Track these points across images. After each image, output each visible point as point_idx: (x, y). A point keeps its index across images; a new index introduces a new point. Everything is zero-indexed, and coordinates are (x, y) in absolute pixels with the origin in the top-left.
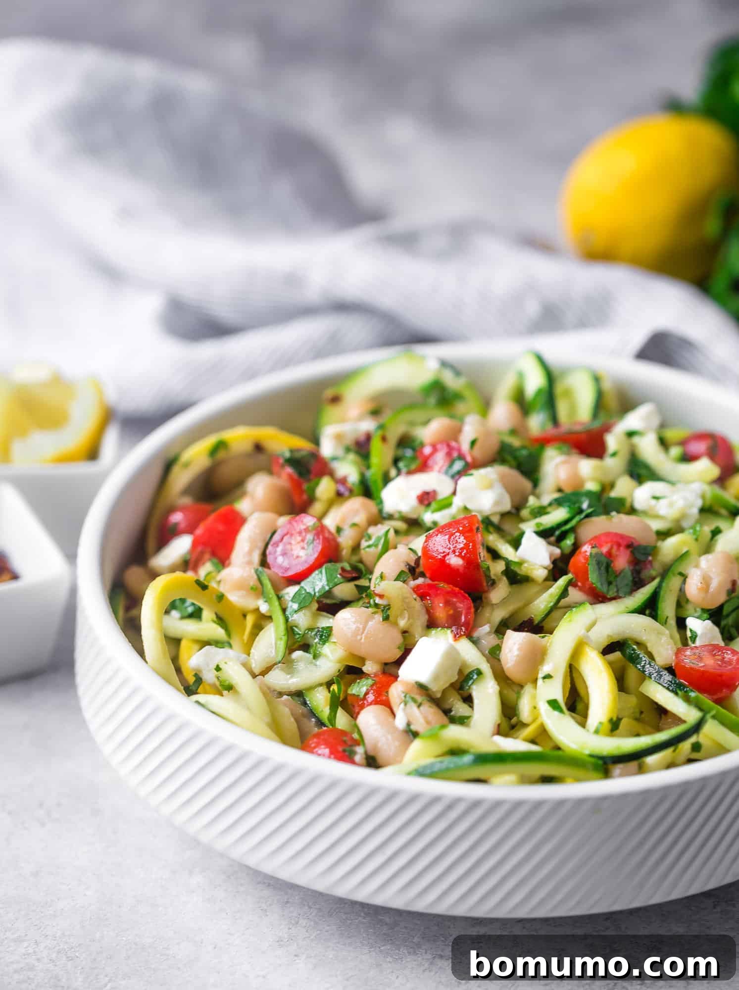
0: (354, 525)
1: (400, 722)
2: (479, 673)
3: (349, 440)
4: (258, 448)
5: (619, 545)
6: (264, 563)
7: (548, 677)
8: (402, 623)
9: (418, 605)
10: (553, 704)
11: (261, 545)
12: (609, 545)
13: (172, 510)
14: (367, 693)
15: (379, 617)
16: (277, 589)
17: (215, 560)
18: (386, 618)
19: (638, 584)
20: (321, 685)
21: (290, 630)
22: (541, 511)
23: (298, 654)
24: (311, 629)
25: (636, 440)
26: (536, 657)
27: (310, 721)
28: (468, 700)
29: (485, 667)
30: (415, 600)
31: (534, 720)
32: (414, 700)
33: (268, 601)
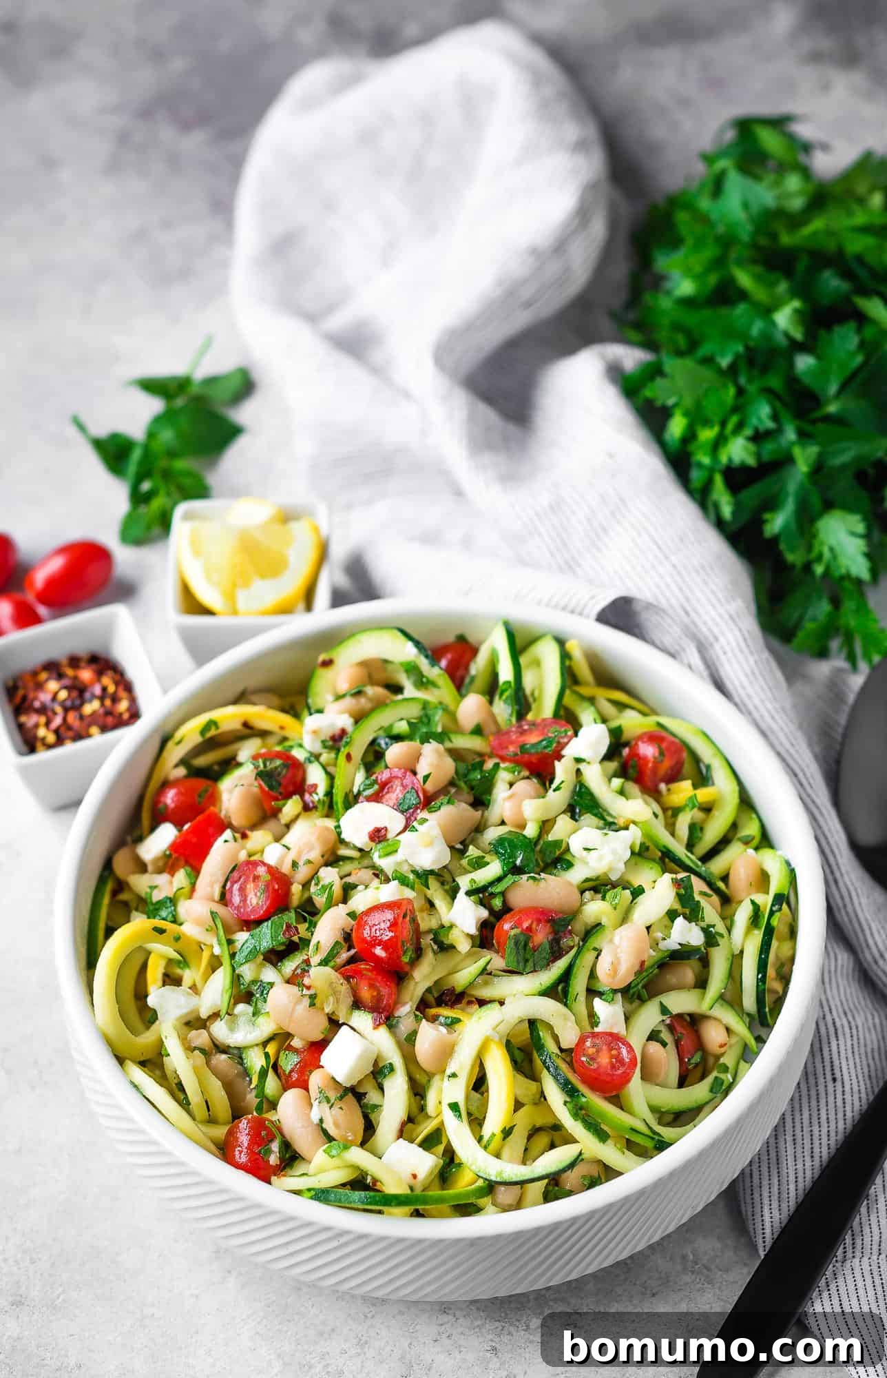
0: (309, 862)
1: (315, 1115)
2: (391, 1068)
3: (326, 734)
4: (246, 725)
5: (539, 921)
6: (224, 899)
7: (454, 1075)
8: (328, 1010)
9: (344, 988)
10: (454, 1107)
11: (222, 880)
12: (530, 922)
13: (165, 785)
14: (291, 1071)
15: (307, 1002)
16: (228, 930)
17: (188, 869)
18: (312, 1005)
19: (557, 954)
20: (257, 1045)
21: (236, 979)
22: (479, 864)
23: (241, 1008)
24: (254, 982)
25: (582, 766)
26: (447, 1052)
27: (244, 1078)
28: (381, 1088)
29: (398, 1062)
30: (342, 984)
31: (437, 1116)
32: (328, 1101)
33: (220, 944)
